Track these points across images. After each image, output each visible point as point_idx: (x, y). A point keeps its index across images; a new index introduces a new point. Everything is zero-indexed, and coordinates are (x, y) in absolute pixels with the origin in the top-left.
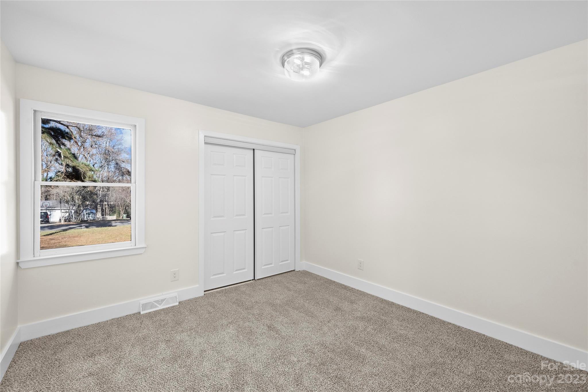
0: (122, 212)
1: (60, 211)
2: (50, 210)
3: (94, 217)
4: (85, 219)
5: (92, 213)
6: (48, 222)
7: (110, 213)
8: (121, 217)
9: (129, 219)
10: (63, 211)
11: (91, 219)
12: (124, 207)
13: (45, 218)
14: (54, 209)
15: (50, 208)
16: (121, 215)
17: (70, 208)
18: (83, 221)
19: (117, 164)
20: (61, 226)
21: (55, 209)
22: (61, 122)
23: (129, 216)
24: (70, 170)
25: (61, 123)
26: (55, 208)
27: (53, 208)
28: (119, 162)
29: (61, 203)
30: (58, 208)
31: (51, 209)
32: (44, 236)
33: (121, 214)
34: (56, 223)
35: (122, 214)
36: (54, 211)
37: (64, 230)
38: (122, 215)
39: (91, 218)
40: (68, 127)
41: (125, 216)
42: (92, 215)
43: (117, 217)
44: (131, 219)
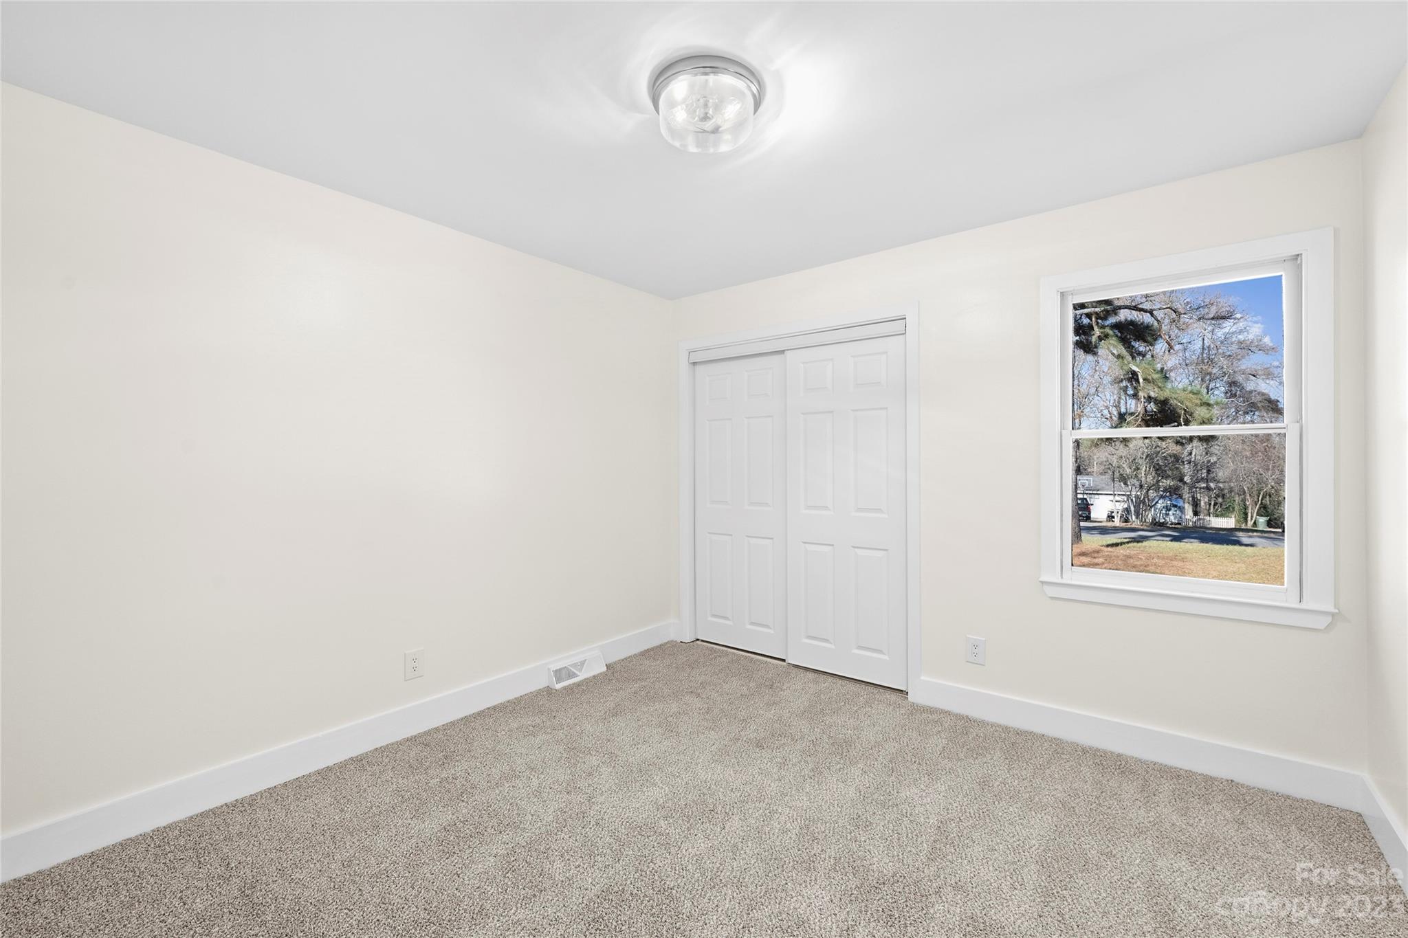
0: (1252, 511)
1: (1111, 498)
2: (1090, 494)
3: (1181, 517)
4: (1162, 521)
5: (1175, 506)
6: (1088, 518)
7: (1217, 510)
8: (1250, 523)
9: (1280, 530)
10: (1117, 498)
11: (1173, 521)
12: (1259, 496)
13: (1083, 510)
14: (1097, 494)
15: (1090, 490)
16: (1249, 518)
17: (1130, 492)
18: (1158, 526)
19: (1233, 383)
20: (1117, 530)
21: (1098, 492)
22: (1140, 306)
23: (1276, 523)
24: (1152, 407)
25: (1140, 309)
26: (1098, 490)
27: (1094, 490)
28: (1240, 378)
29: (1113, 481)
30: (1107, 490)
31: (1091, 492)
32: (1108, 546)
33: (1249, 515)
34: (1101, 522)
35: (1252, 517)
36: (1097, 496)
37: (1134, 540)
38: (1252, 519)
39: (1172, 518)
40: (1152, 314)
41: (1262, 520)
42: (1176, 511)
43: (1238, 521)
44: (1284, 531)
